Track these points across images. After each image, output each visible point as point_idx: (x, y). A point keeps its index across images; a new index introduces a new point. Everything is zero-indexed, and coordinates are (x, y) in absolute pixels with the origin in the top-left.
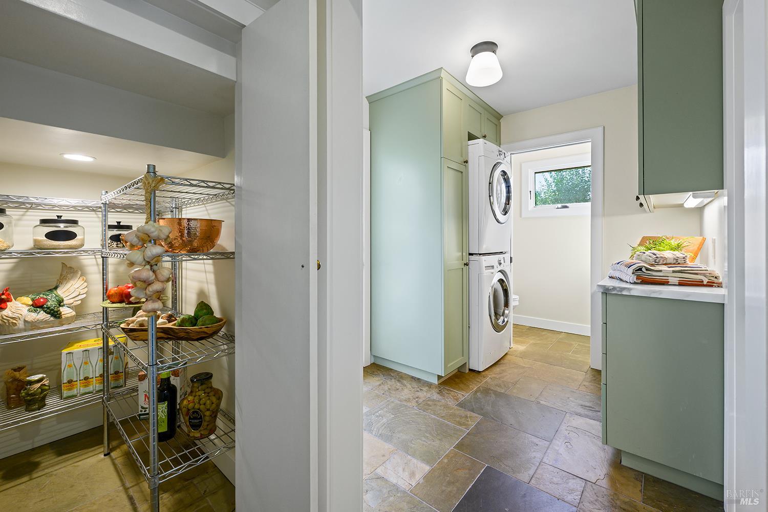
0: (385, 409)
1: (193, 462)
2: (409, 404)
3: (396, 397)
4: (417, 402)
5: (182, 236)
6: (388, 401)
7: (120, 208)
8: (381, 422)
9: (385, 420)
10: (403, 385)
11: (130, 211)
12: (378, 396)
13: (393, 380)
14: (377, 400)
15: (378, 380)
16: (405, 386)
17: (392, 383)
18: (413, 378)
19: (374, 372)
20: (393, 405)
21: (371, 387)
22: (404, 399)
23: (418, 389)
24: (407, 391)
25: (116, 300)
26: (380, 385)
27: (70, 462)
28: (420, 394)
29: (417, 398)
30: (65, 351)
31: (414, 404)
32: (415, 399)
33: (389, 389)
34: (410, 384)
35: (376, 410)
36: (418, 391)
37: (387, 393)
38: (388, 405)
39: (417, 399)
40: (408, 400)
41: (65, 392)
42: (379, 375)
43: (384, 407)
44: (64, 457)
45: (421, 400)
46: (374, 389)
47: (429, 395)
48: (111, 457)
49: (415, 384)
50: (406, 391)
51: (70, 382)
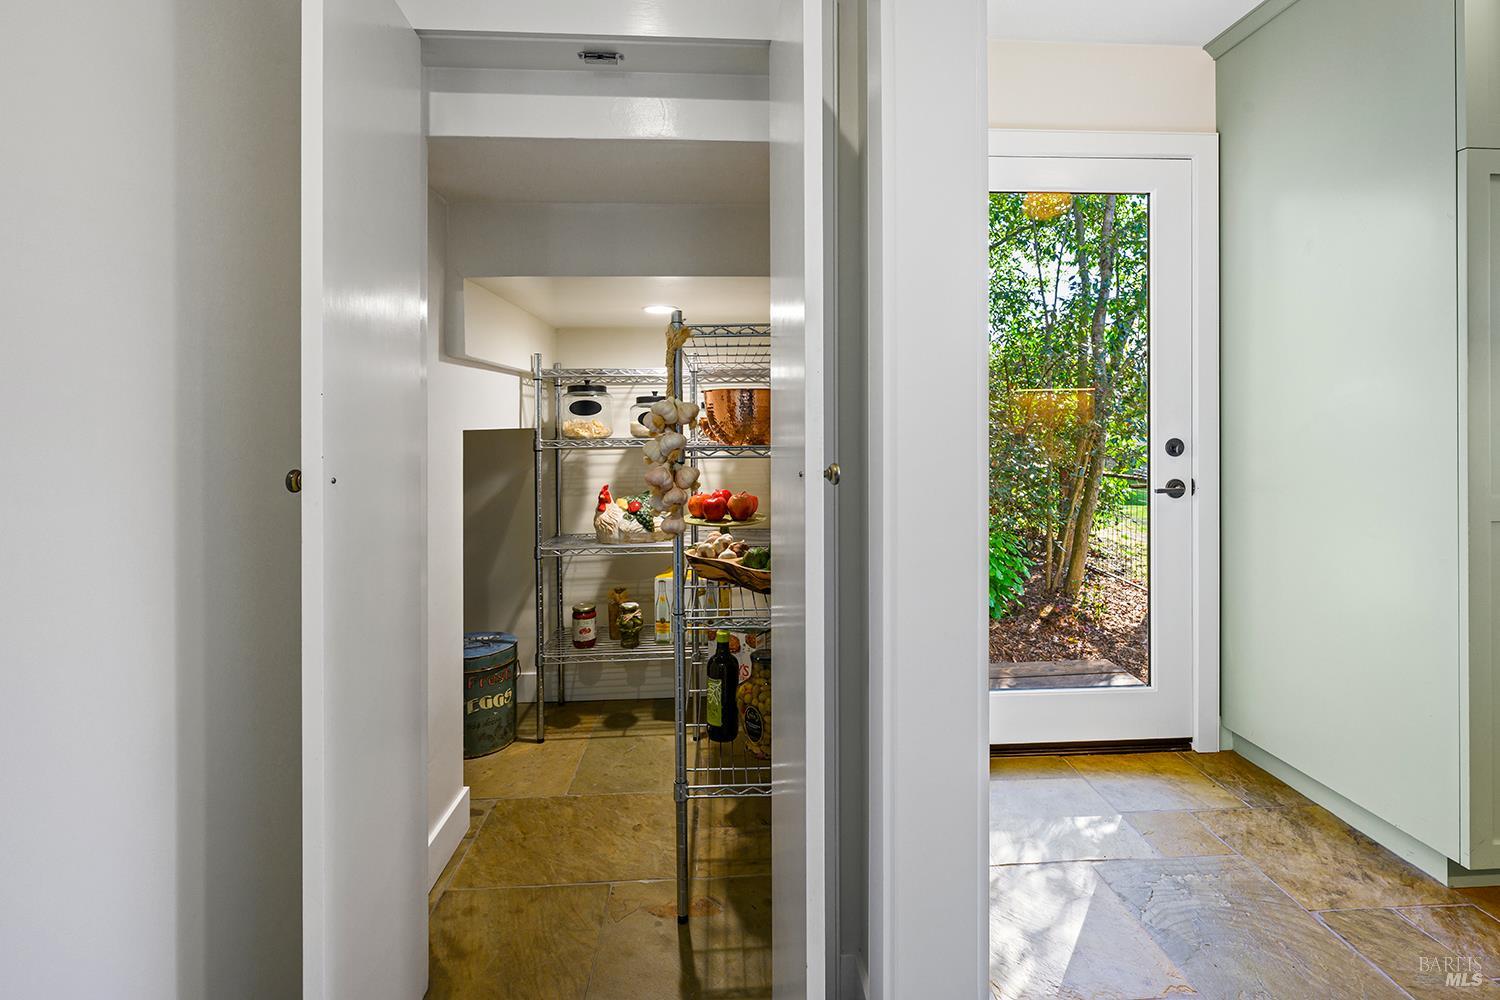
0: (1210, 878)
1: (759, 787)
2: (1298, 897)
3: (1262, 861)
4: (1332, 903)
5: (732, 418)
6: (1232, 861)
7: (728, 375)
8: (1184, 903)
9: (1194, 902)
10: (1305, 839)
11: (740, 379)
12: (1204, 837)
13: (1275, 816)
14: (1197, 844)
15: (1226, 798)
16: (1312, 844)
17: (1266, 821)
18: (1352, 833)
19: (1222, 773)
20: (1241, 876)
21: (1193, 807)
22: (1288, 877)
23: (1357, 872)
24: (1311, 861)
25: (697, 513)
26: (1225, 812)
27: (661, 732)
28: (1357, 888)
29: (1340, 893)
30: (658, 578)
31: (1319, 903)
32: (1328, 893)
33: (1250, 833)
34: (1335, 847)
35: (1181, 868)
36: (1353, 877)
37: (1237, 840)
38: (1227, 871)
39: (1335, 896)
40: (1304, 886)
41: (658, 634)
42: (1235, 785)
43: (1210, 872)
44: (659, 722)
45: (1350, 906)
46: (1200, 815)
47: (1392, 903)
48: (698, 744)
49: (1350, 854)
50: (1307, 859)
51: (663, 621)
